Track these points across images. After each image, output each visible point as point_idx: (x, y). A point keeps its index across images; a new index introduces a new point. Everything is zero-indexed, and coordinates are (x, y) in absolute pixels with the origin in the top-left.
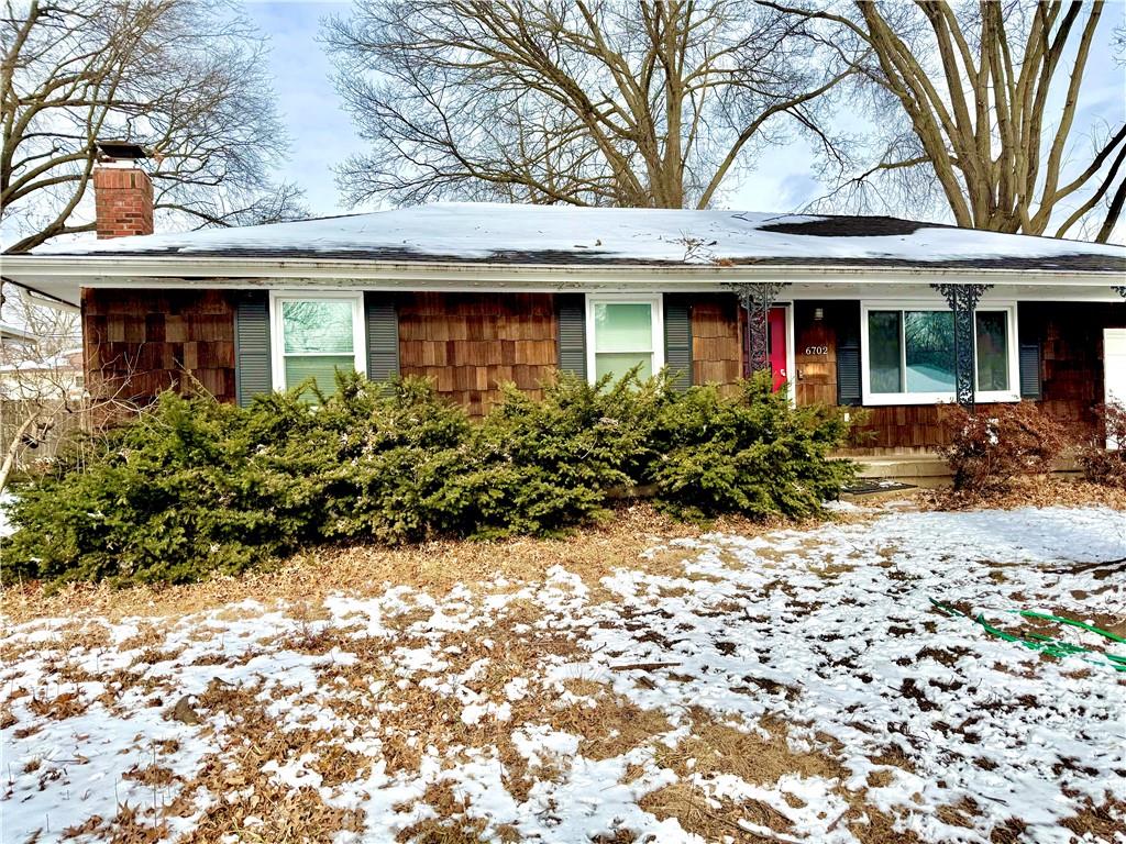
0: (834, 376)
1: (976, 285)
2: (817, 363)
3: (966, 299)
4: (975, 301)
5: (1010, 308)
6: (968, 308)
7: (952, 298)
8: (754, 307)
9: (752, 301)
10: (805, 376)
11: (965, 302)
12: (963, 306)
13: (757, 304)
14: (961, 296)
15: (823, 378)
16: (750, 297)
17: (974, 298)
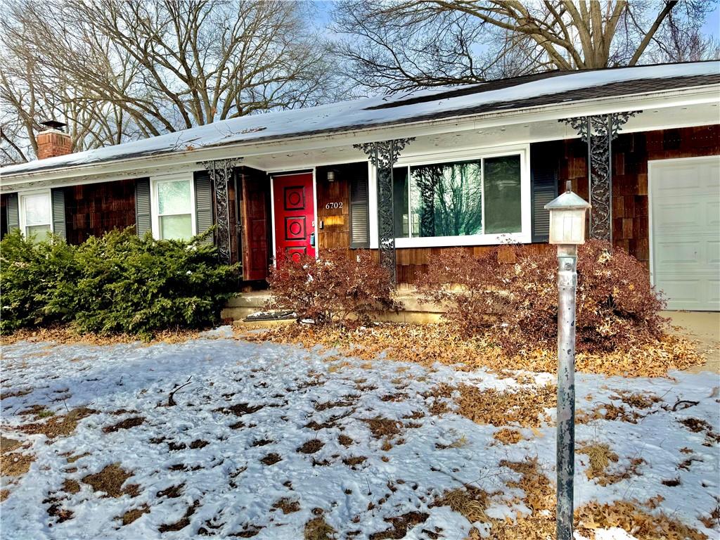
0: (348, 225)
1: (397, 140)
2: (335, 215)
3: (387, 155)
4: (396, 155)
5: (523, 151)
6: (389, 162)
7: (373, 155)
8: (219, 178)
9: (218, 173)
10: (326, 226)
11: (386, 158)
12: (385, 161)
13: (221, 176)
14: (382, 153)
15: (340, 226)
16: (216, 171)
17: (395, 153)
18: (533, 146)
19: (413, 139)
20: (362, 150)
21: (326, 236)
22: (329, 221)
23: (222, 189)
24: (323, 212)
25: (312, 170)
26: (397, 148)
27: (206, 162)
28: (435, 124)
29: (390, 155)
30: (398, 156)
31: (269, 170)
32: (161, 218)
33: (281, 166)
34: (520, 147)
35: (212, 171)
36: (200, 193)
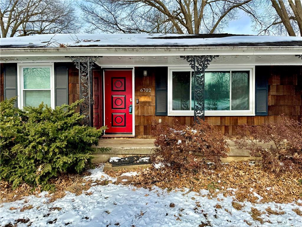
0: (154, 102)
1: (208, 56)
2: (146, 96)
3: (201, 64)
4: (207, 64)
5: (251, 69)
6: (202, 68)
7: (193, 63)
8: (83, 68)
9: (82, 65)
10: (140, 102)
11: (201, 65)
12: (200, 67)
13: (84, 67)
14: (198, 62)
15: (149, 102)
16: (81, 63)
17: (206, 63)
18: (257, 67)
19: (218, 56)
20: (186, 60)
21: (140, 108)
22: (143, 99)
23: (84, 76)
24: (138, 94)
25: (132, 68)
26: (208, 60)
27: (73, 57)
28: (234, 49)
29: (203, 64)
30: (208, 65)
31: (103, 66)
32: (25, 92)
33: (112, 64)
34: (251, 67)
35: (77, 63)
36: (60, 77)
